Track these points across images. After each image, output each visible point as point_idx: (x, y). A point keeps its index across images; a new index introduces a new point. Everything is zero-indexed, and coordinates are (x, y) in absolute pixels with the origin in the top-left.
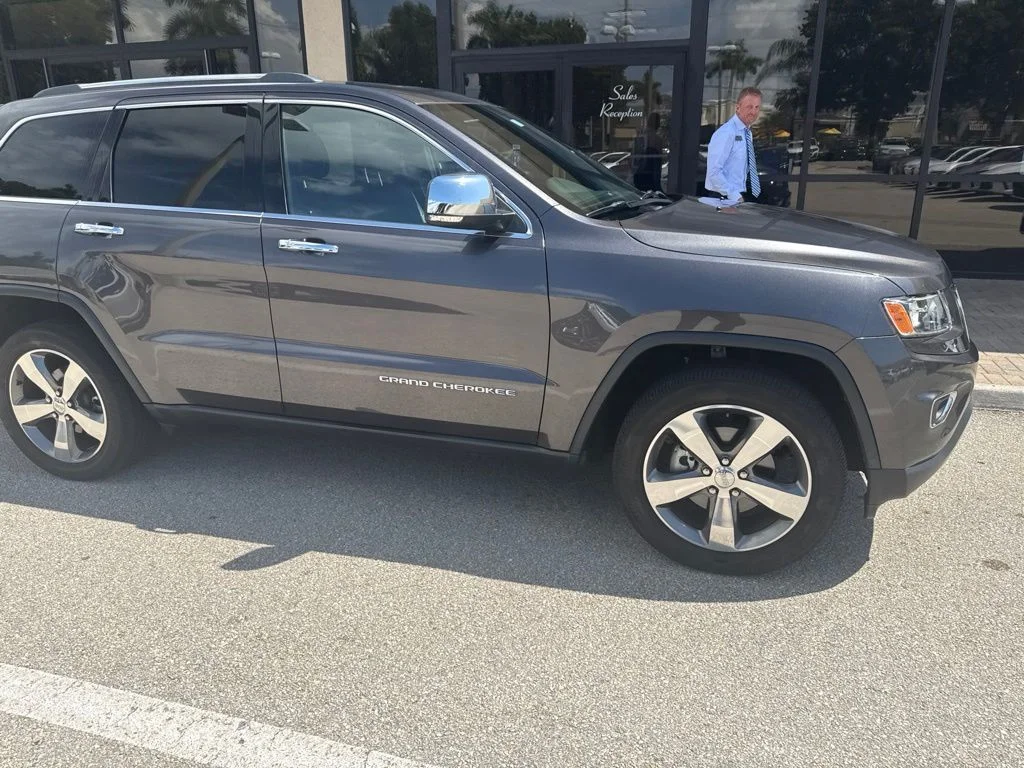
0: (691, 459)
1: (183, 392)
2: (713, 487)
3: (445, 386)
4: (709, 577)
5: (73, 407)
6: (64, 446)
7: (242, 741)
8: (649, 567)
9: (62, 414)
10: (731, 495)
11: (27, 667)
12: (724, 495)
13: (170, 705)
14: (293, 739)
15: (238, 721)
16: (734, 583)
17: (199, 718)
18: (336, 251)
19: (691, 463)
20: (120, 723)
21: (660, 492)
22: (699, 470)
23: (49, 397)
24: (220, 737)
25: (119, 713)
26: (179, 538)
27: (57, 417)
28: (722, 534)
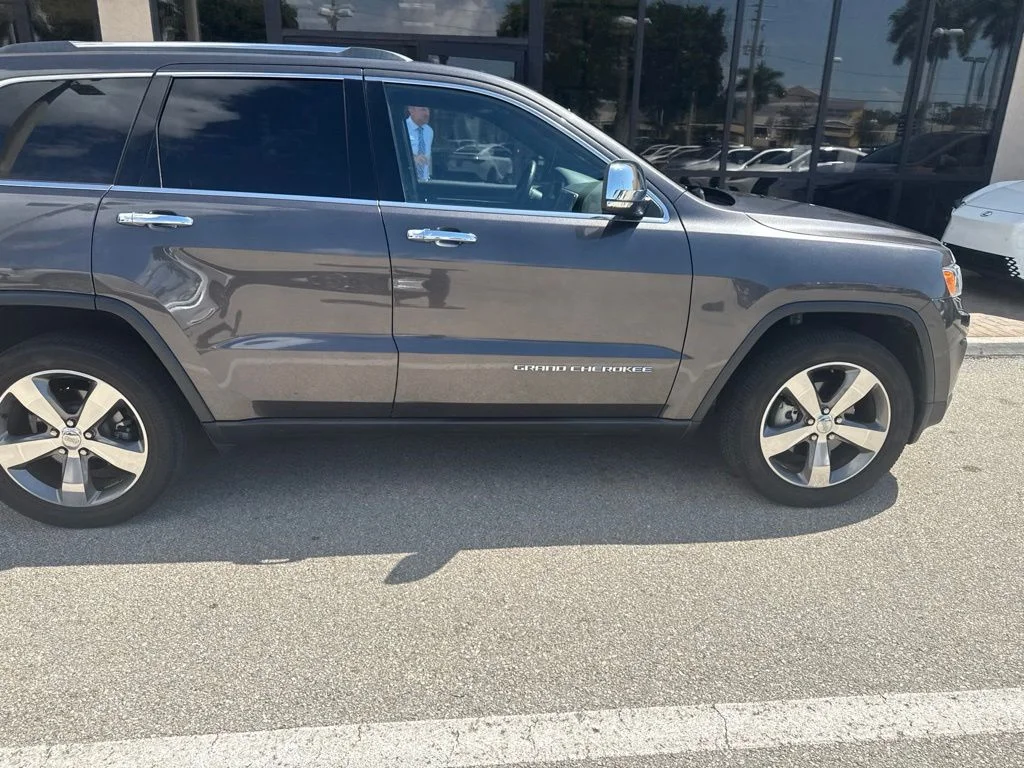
0: (795, 413)
1: (259, 405)
2: (814, 434)
3: (583, 369)
4: (809, 511)
5: (93, 439)
6: (80, 488)
7: (596, 730)
8: (760, 512)
9: (72, 448)
10: (828, 439)
11: (281, 728)
12: (822, 440)
13: (489, 720)
14: (637, 716)
15: (571, 715)
16: (827, 512)
17: (531, 723)
18: (474, 240)
19: (794, 416)
20: (457, 750)
21: (773, 445)
22: (802, 422)
23: (54, 429)
24: (571, 732)
25: (445, 742)
26: (303, 565)
27: (67, 452)
28: (820, 475)
